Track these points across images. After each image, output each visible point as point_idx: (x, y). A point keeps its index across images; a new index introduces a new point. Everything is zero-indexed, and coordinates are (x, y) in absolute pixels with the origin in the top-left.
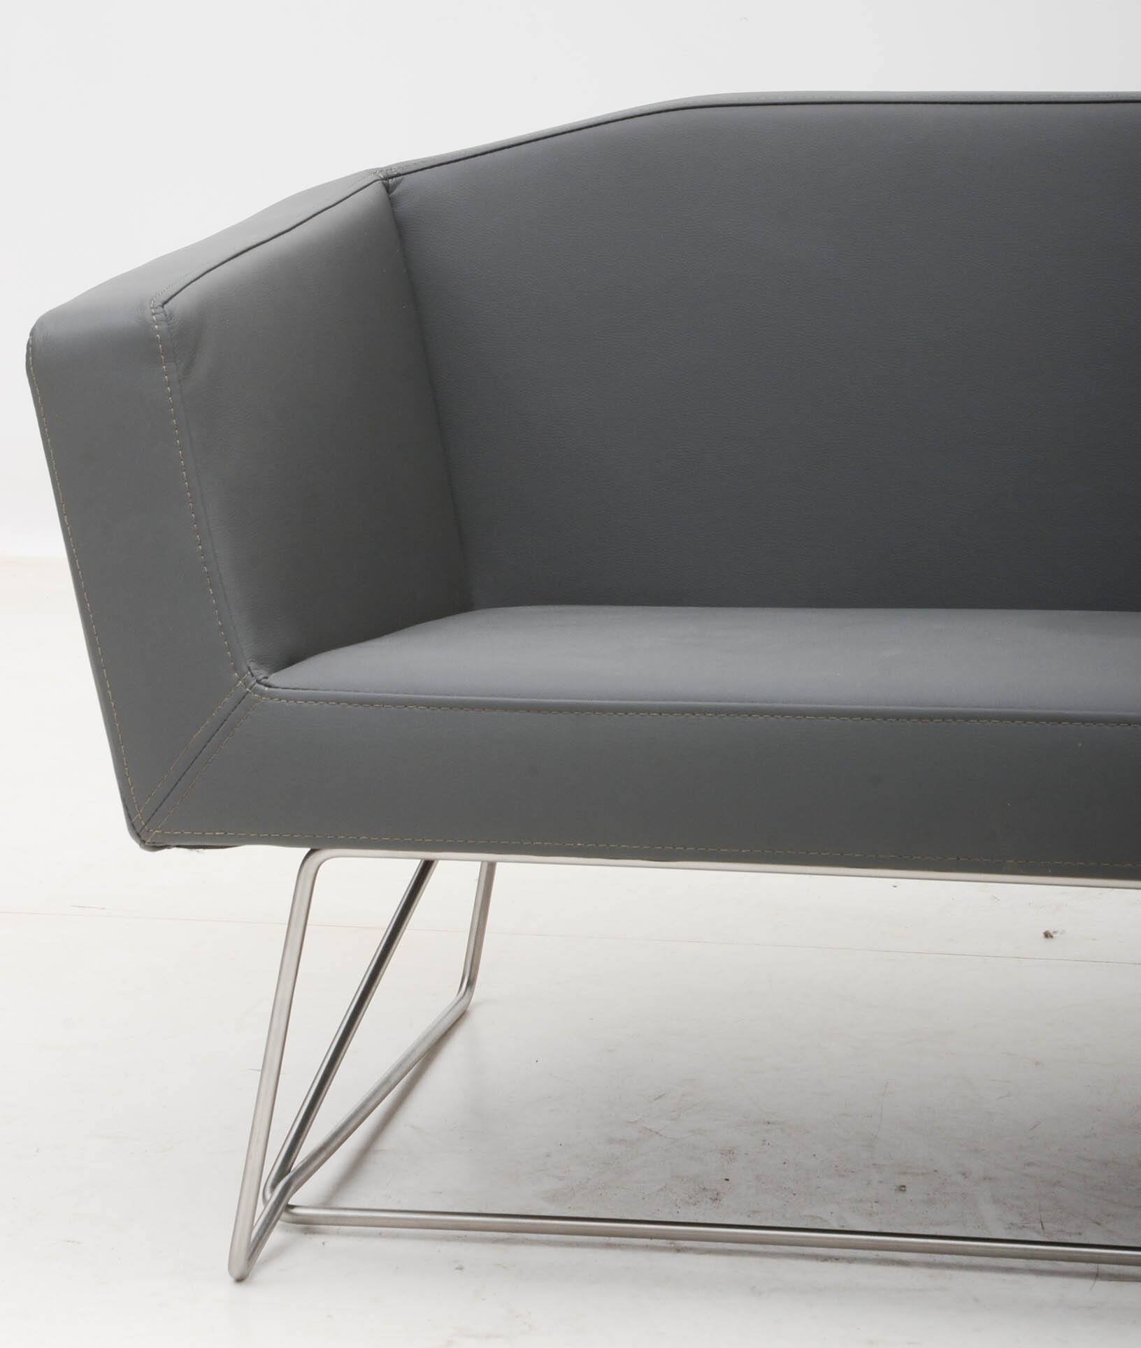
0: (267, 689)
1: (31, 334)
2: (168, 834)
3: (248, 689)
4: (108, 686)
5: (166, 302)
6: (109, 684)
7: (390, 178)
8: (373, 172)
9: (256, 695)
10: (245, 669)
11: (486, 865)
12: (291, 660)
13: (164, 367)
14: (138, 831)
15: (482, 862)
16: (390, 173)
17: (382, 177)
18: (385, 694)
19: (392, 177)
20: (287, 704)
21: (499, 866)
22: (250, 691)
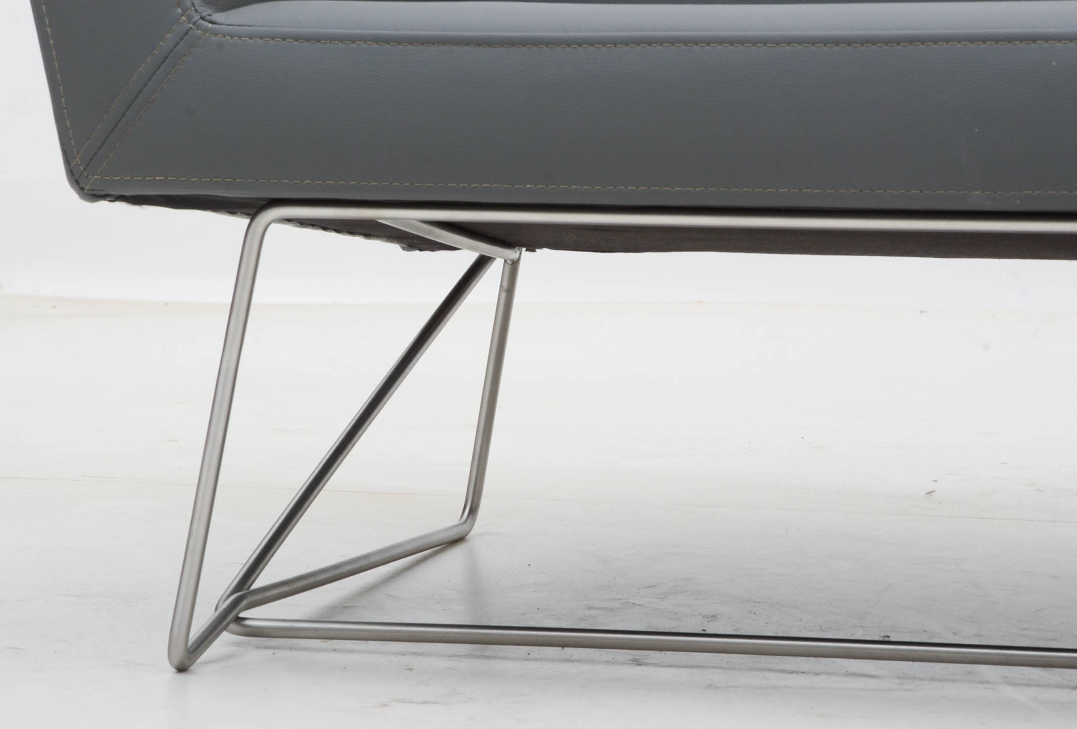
0: (210, 25)
2: (107, 180)
3: (191, 25)
4: (47, 22)
6: (49, 20)
9: (200, 31)
10: (189, 5)
14: (76, 177)
20: (231, 41)
22: (193, 27)
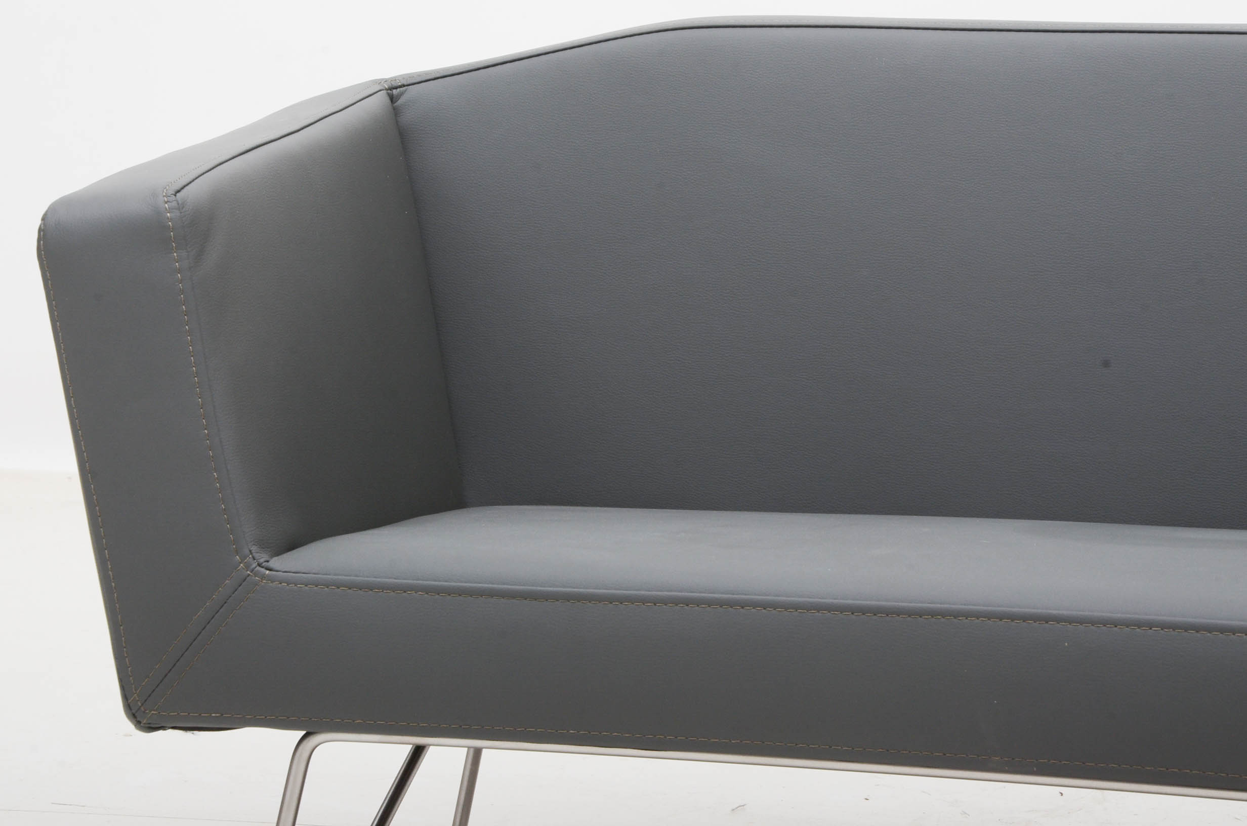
0: (267, 572)
1: (43, 219)
2: (164, 715)
3: (249, 572)
5: (179, 191)
6: (111, 565)
7: (394, 88)
8: (378, 82)
9: (257, 578)
10: (247, 552)
11: (472, 750)
12: (292, 545)
13: (175, 254)
14: (134, 711)
15: (469, 748)
16: (395, 84)
17: (387, 87)
18: (384, 580)
19: (396, 88)
20: (288, 587)
21: (485, 753)
22: (251, 574)
